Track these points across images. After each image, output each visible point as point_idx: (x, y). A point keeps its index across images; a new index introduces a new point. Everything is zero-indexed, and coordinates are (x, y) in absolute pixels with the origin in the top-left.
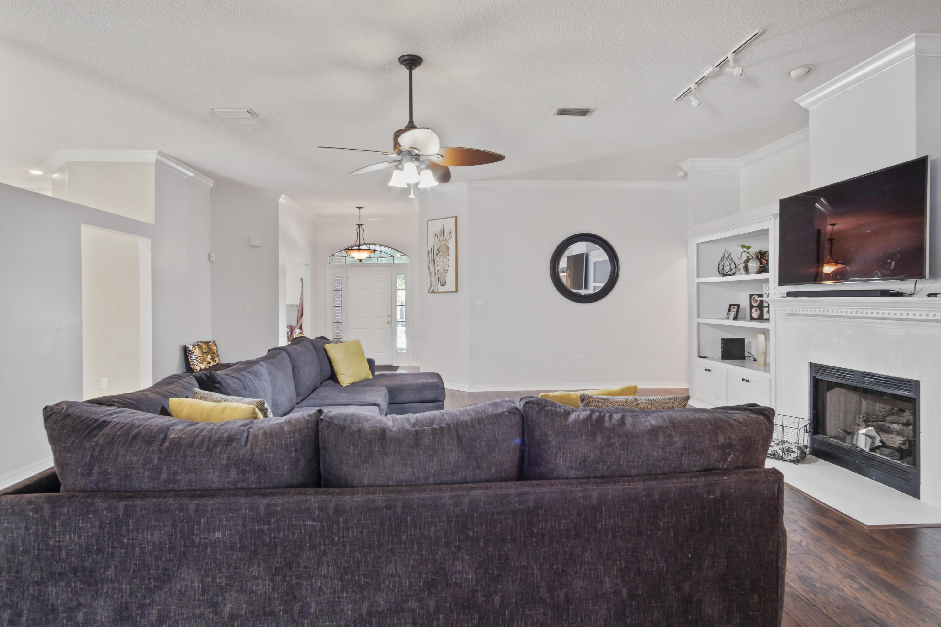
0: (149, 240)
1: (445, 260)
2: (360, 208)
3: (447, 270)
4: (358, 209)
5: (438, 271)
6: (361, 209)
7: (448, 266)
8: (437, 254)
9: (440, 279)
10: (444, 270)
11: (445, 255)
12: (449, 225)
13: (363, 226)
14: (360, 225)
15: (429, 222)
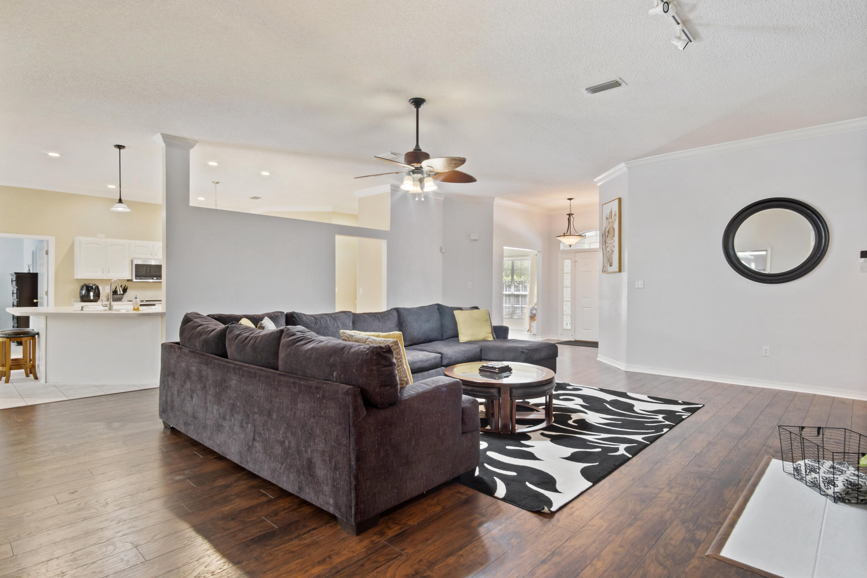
0: (386, 241)
1: (612, 241)
2: (570, 199)
3: (613, 251)
4: (569, 201)
5: (608, 252)
6: (571, 201)
7: (614, 247)
8: (608, 236)
9: (609, 260)
10: (612, 251)
11: (612, 237)
12: (615, 205)
13: (573, 215)
14: (570, 215)
15: (603, 206)
